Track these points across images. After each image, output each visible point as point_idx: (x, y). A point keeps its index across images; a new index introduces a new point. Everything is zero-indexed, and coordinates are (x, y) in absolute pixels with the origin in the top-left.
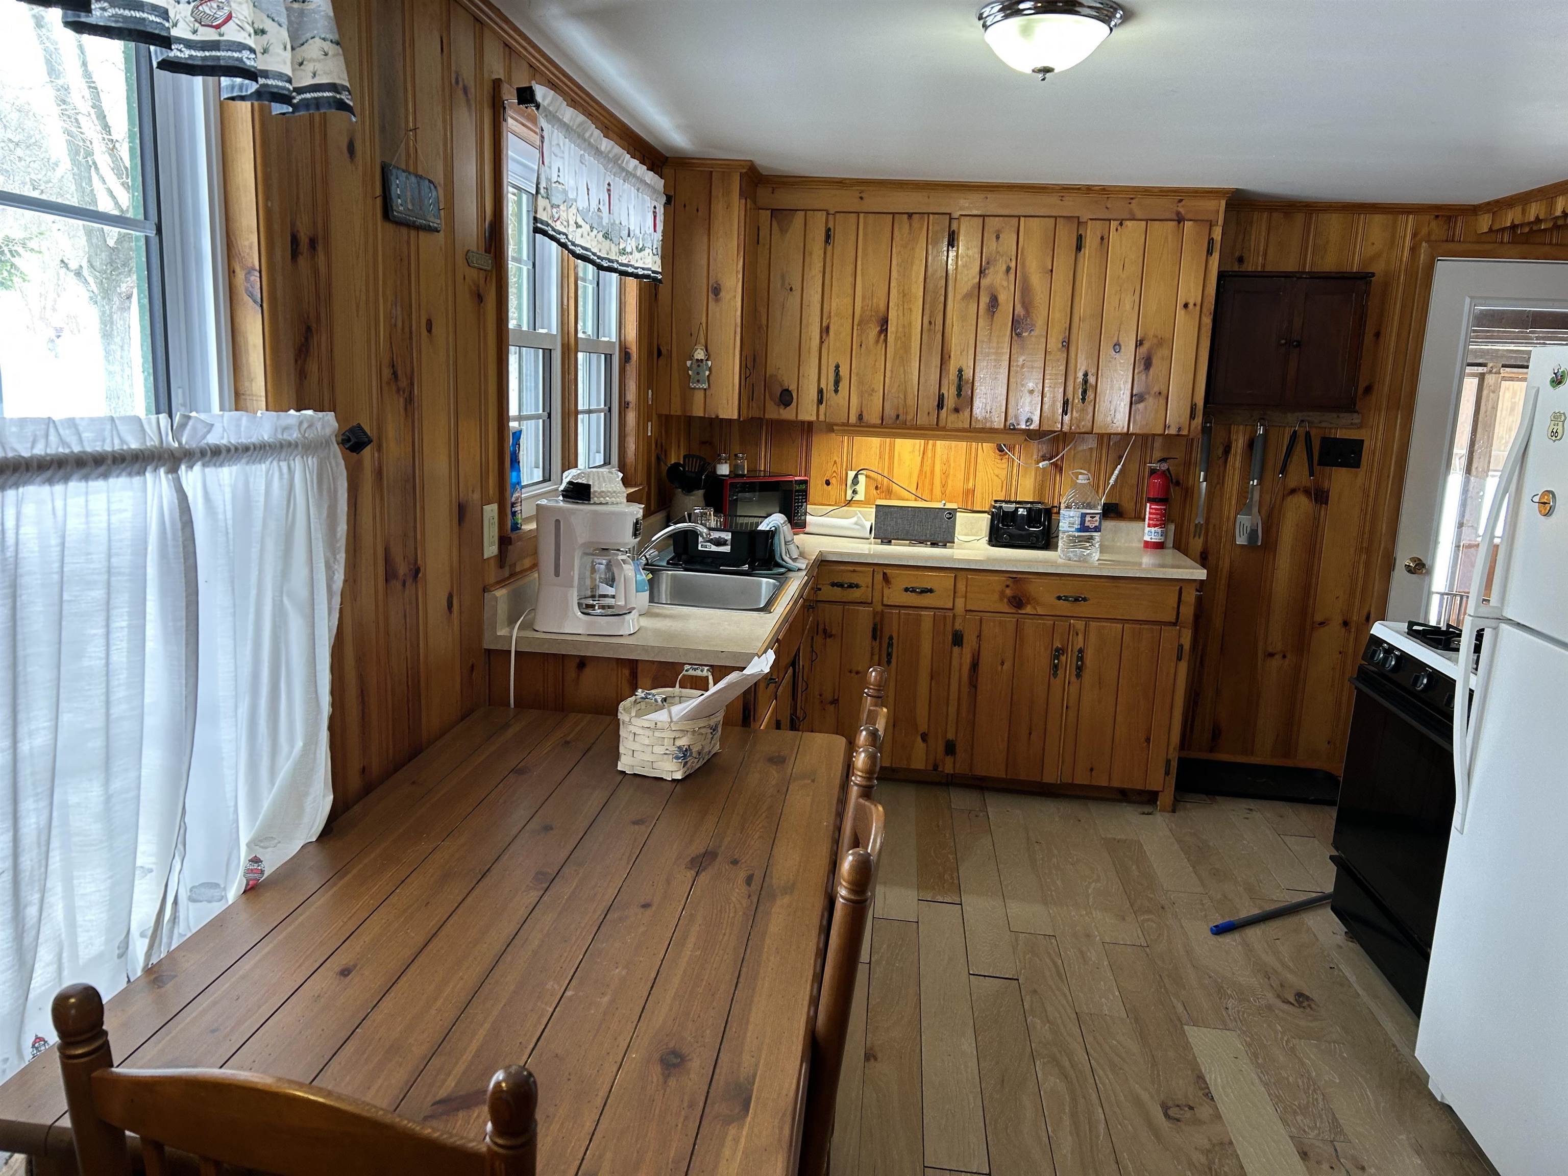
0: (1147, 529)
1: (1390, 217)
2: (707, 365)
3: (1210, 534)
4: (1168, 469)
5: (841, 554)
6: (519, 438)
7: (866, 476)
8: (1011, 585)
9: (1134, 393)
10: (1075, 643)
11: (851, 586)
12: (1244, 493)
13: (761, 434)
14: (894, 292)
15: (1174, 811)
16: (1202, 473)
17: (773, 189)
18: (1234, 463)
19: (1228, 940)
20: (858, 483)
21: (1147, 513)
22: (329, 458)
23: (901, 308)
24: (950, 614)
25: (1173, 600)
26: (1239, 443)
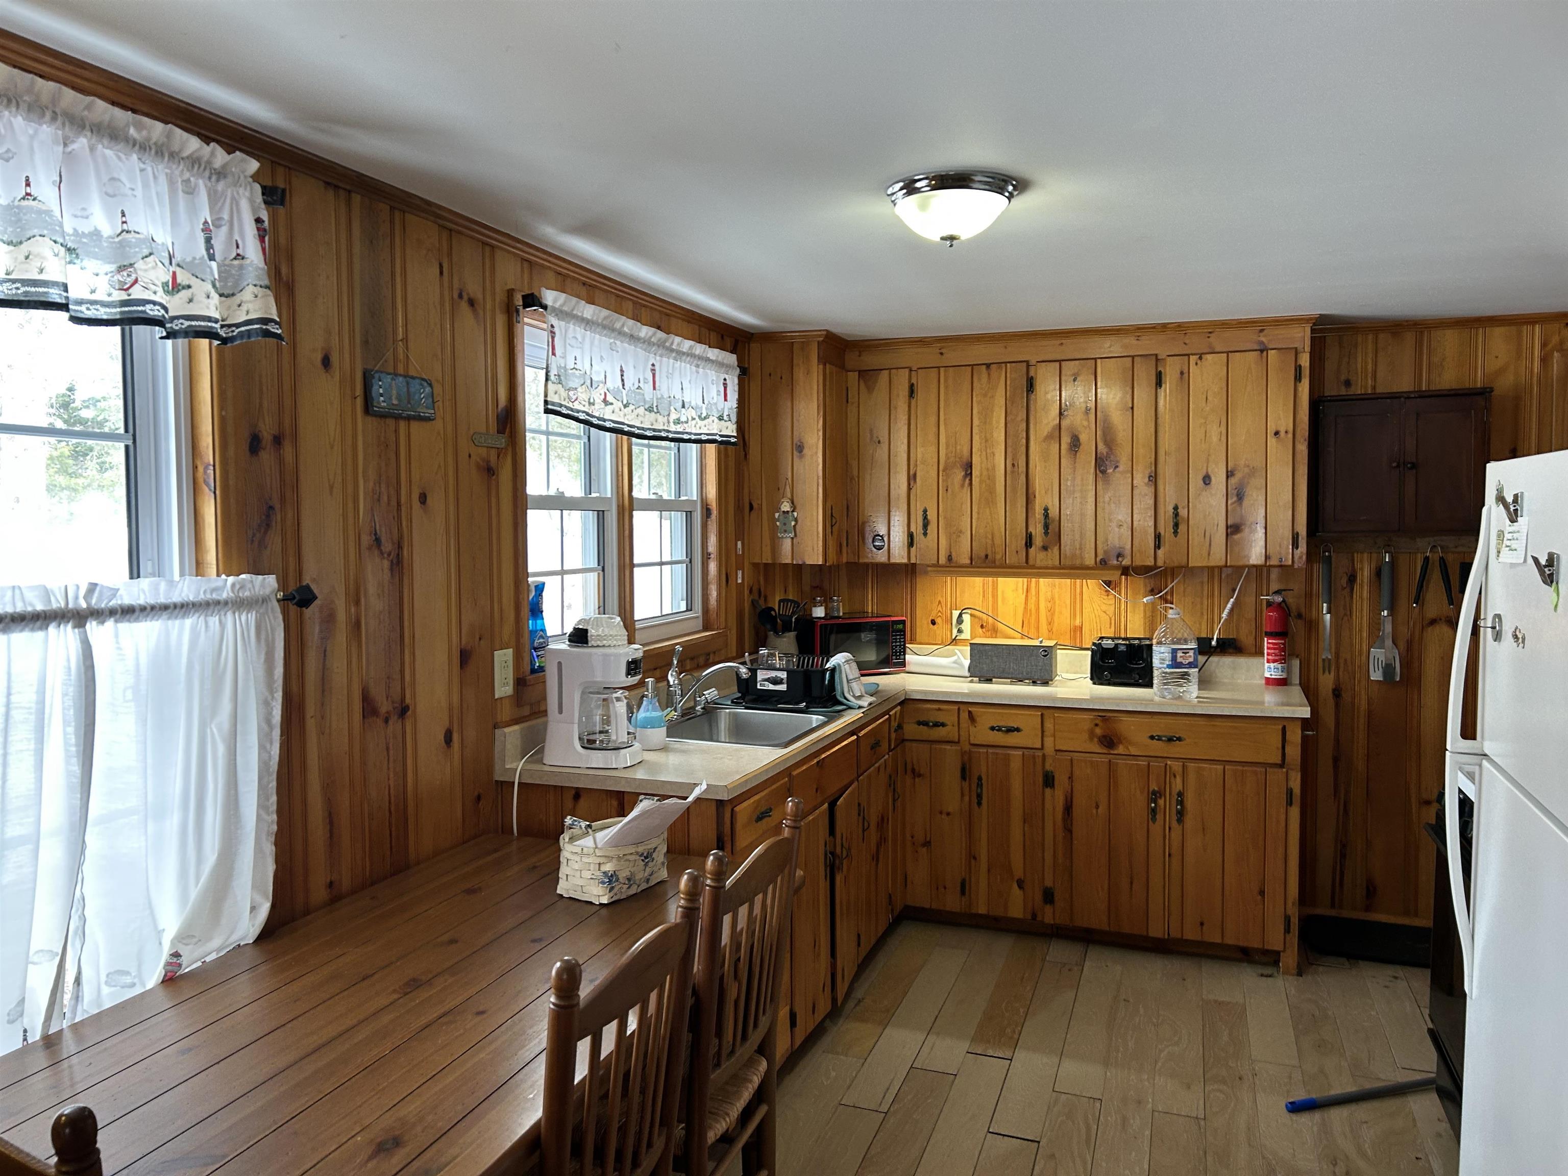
0: (1267, 665)
1: (1514, 328)
2: (793, 515)
3: (1341, 669)
4: (1284, 601)
5: (925, 692)
6: (542, 591)
7: (972, 615)
8: (1100, 724)
9: (1229, 523)
10: (1173, 786)
11: (937, 725)
12: (1375, 625)
13: (867, 575)
14: (976, 438)
15: (1300, 974)
16: (1325, 605)
17: (860, 352)
18: (1361, 593)
19: (1305, 1120)
20: (962, 621)
21: (1266, 648)
22: (267, 612)
23: (984, 453)
24: (1040, 753)
25: (1277, 741)
26: (1365, 573)
